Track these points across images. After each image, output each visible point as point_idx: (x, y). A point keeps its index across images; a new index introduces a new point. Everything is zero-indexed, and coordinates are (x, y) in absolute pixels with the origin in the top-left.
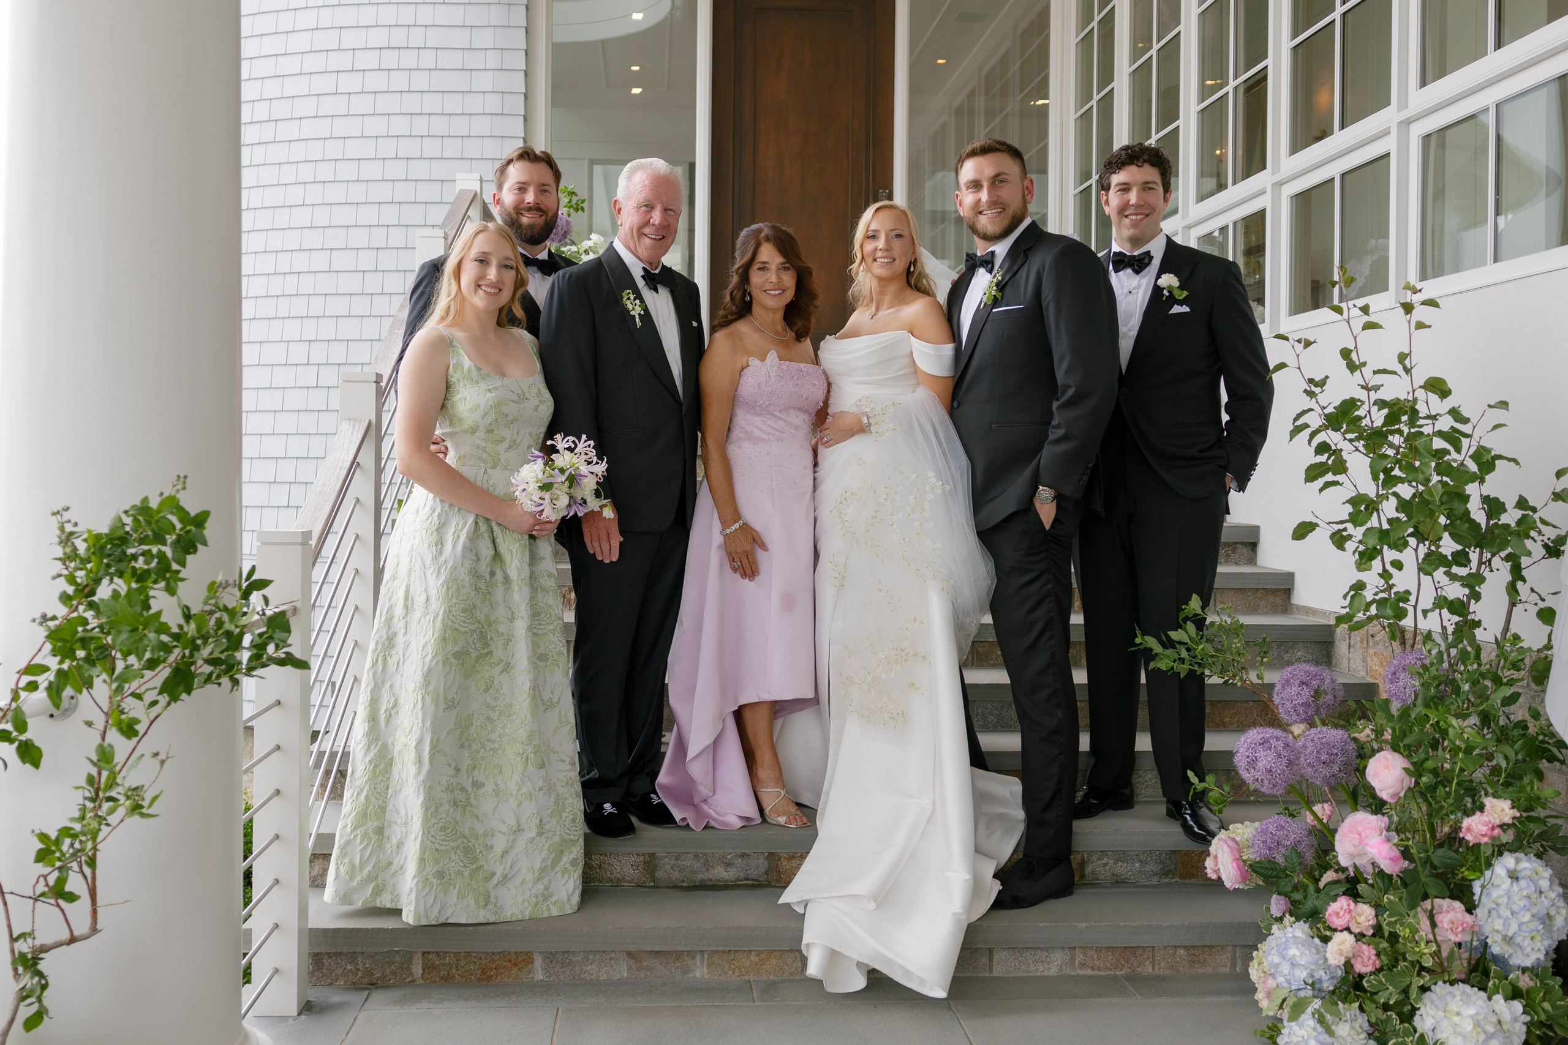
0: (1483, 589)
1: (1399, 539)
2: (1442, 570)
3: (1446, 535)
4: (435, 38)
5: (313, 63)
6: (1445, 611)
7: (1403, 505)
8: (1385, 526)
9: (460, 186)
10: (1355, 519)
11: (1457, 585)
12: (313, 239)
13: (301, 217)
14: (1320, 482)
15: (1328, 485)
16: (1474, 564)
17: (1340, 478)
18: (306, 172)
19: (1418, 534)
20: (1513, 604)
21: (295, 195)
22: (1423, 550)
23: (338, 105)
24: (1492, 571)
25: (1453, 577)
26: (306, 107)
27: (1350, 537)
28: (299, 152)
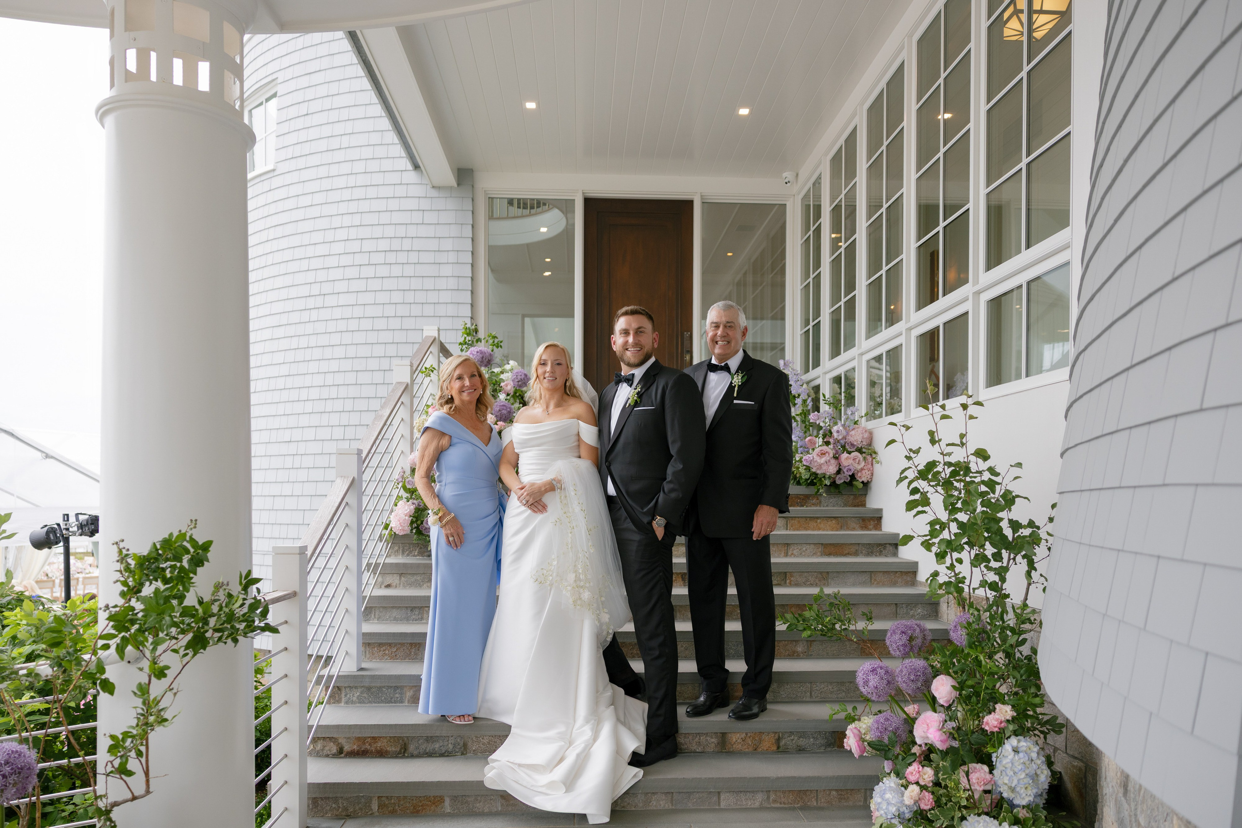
0: (1008, 576)
1: (958, 546)
2: (984, 564)
3: (987, 543)
4: (418, 245)
5: (346, 260)
6: (987, 588)
7: (961, 525)
8: (953, 538)
9: (425, 334)
10: (933, 533)
11: (993, 573)
12: (347, 365)
13: (339, 352)
14: (915, 511)
15: (919, 513)
16: (1005, 560)
17: (926, 509)
18: (342, 325)
19: (971, 544)
20: (1029, 585)
21: (335, 339)
22: (973, 553)
23: (360, 285)
24: (1016, 564)
25: (989, 569)
26: (341, 286)
27: (934, 544)
28: (338, 313)
